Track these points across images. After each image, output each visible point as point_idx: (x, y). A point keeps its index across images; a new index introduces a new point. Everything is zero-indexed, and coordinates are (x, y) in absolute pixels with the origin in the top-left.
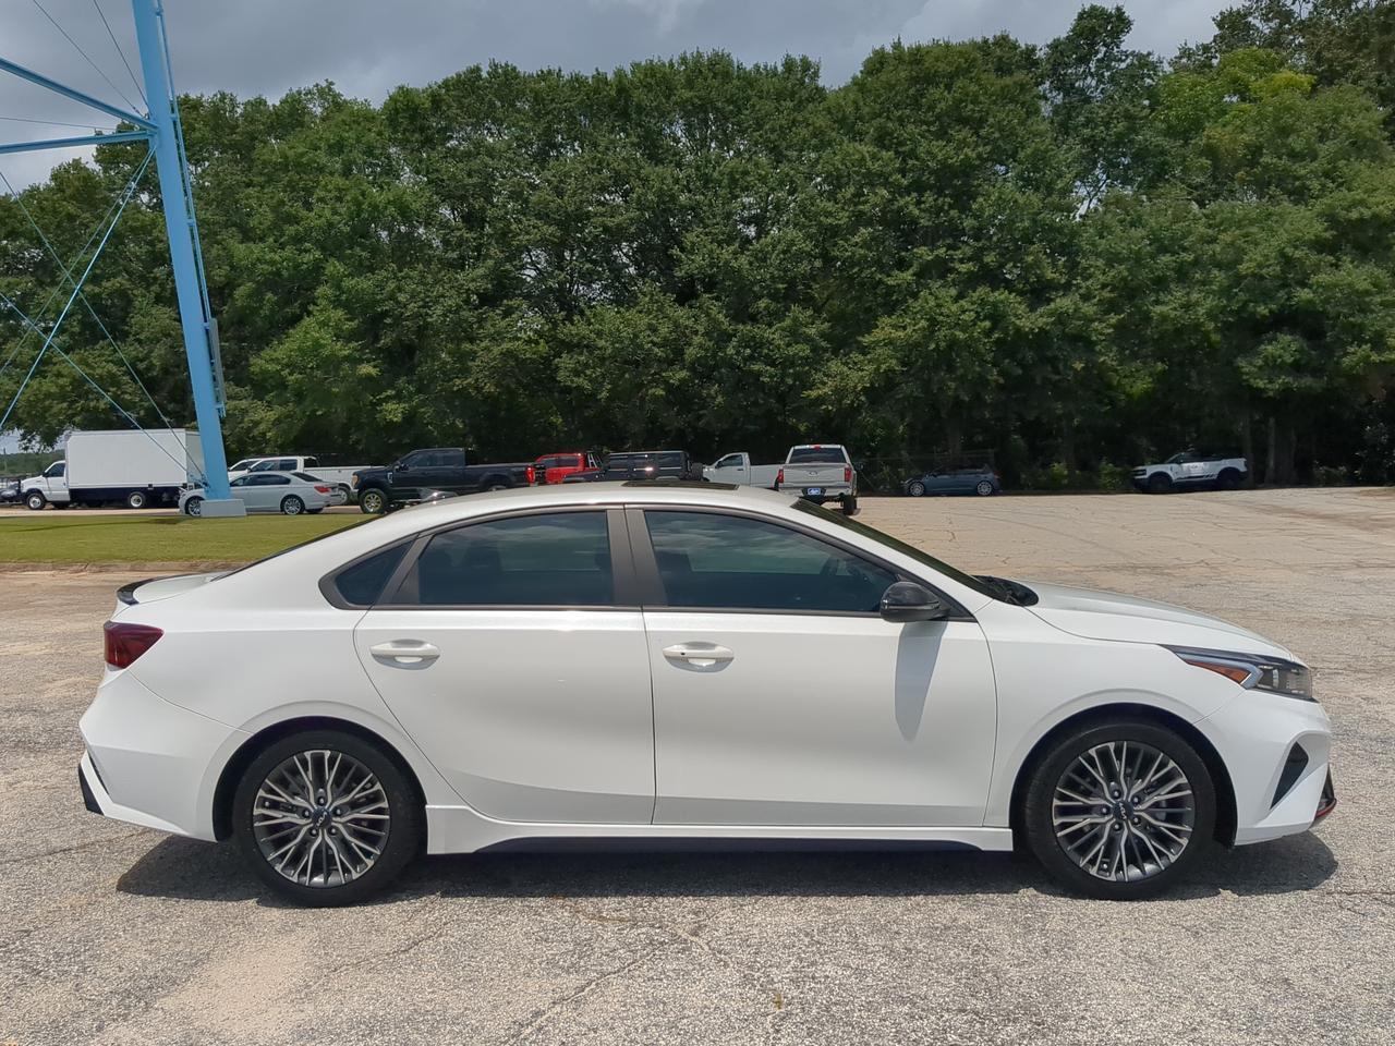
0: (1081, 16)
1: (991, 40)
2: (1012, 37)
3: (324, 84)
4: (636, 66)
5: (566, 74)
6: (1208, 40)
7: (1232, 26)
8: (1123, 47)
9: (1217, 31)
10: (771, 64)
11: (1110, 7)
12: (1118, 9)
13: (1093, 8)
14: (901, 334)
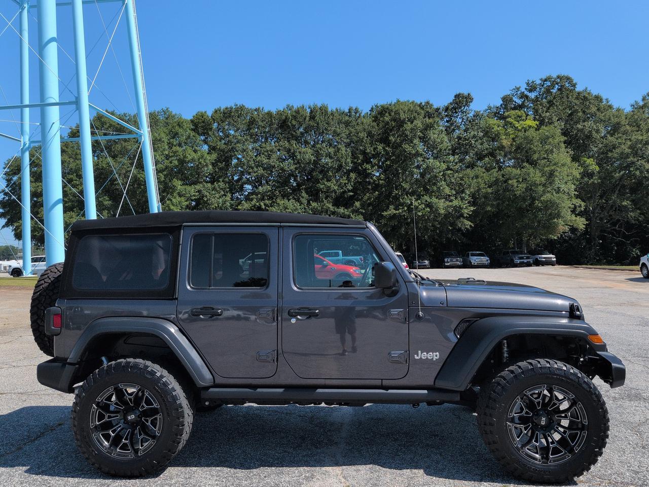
0: (456, 96)
1: (423, 104)
2: (431, 103)
3: (166, 109)
4: (288, 106)
5: (266, 110)
6: (499, 105)
7: (506, 100)
8: (471, 107)
9: (502, 102)
10: (342, 109)
11: (466, 93)
12: (469, 94)
13: (459, 94)
14: (397, 212)
